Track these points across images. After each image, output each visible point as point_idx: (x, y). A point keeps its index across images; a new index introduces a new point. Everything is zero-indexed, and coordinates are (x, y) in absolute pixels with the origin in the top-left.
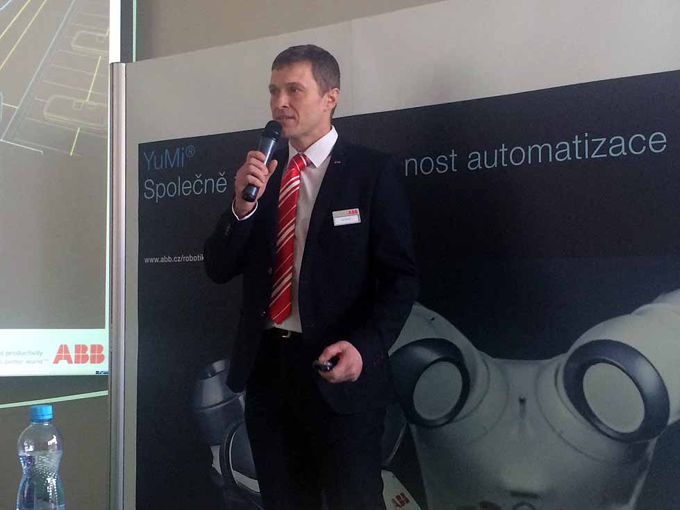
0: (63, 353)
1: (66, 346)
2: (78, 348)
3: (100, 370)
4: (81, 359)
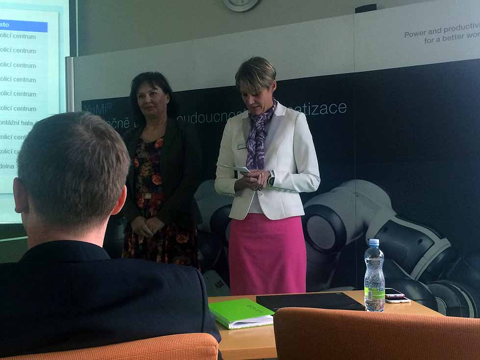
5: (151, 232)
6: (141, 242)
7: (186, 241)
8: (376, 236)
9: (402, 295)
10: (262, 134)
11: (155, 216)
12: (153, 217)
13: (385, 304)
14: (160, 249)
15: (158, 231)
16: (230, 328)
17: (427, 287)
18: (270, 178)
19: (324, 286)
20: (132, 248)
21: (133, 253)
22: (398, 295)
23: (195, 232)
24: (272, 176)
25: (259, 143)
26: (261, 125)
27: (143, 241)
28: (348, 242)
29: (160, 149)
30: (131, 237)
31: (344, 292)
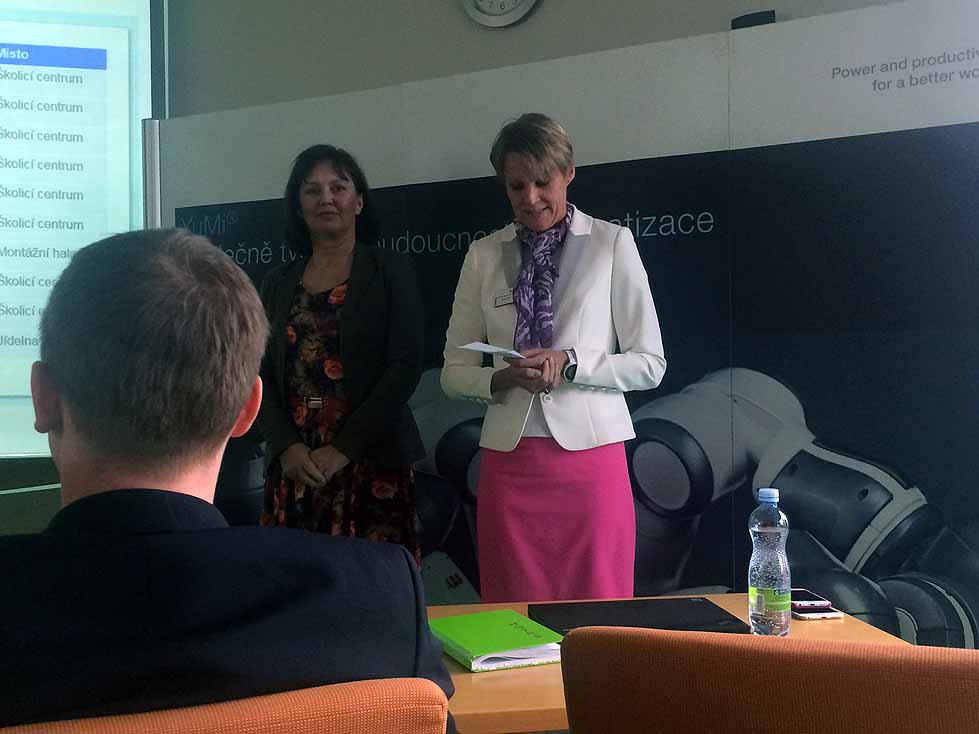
5: (322, 476)
6: (300, 495)
7: (391, 495)
8: (773, 483)
9: (827, 603)
10: (547, 275)
11: (331, 442)
12: (324, 445)
13: (792, 621)
14: (339, 509)
15: (334, 475)
16: (473, 668)
17: (876, 586)
18: (568, 366)
19: (670, 583)
20: (281, 508)
21: (282, 517)
22: (817, 603)
23: (408, 476)
24: (572, 362)
25: (541, 293)
26: (545, 256)
27: (305, 494)
28: (716, 496)
29: (340, 306)
30: (278, 485)
31: (707, 597)
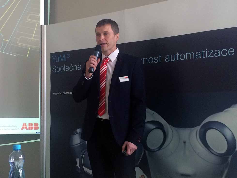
0: (24, 126)
1: (25, 124)
2: (29, 124)
3: (37, 132)
4: (31, 128)
